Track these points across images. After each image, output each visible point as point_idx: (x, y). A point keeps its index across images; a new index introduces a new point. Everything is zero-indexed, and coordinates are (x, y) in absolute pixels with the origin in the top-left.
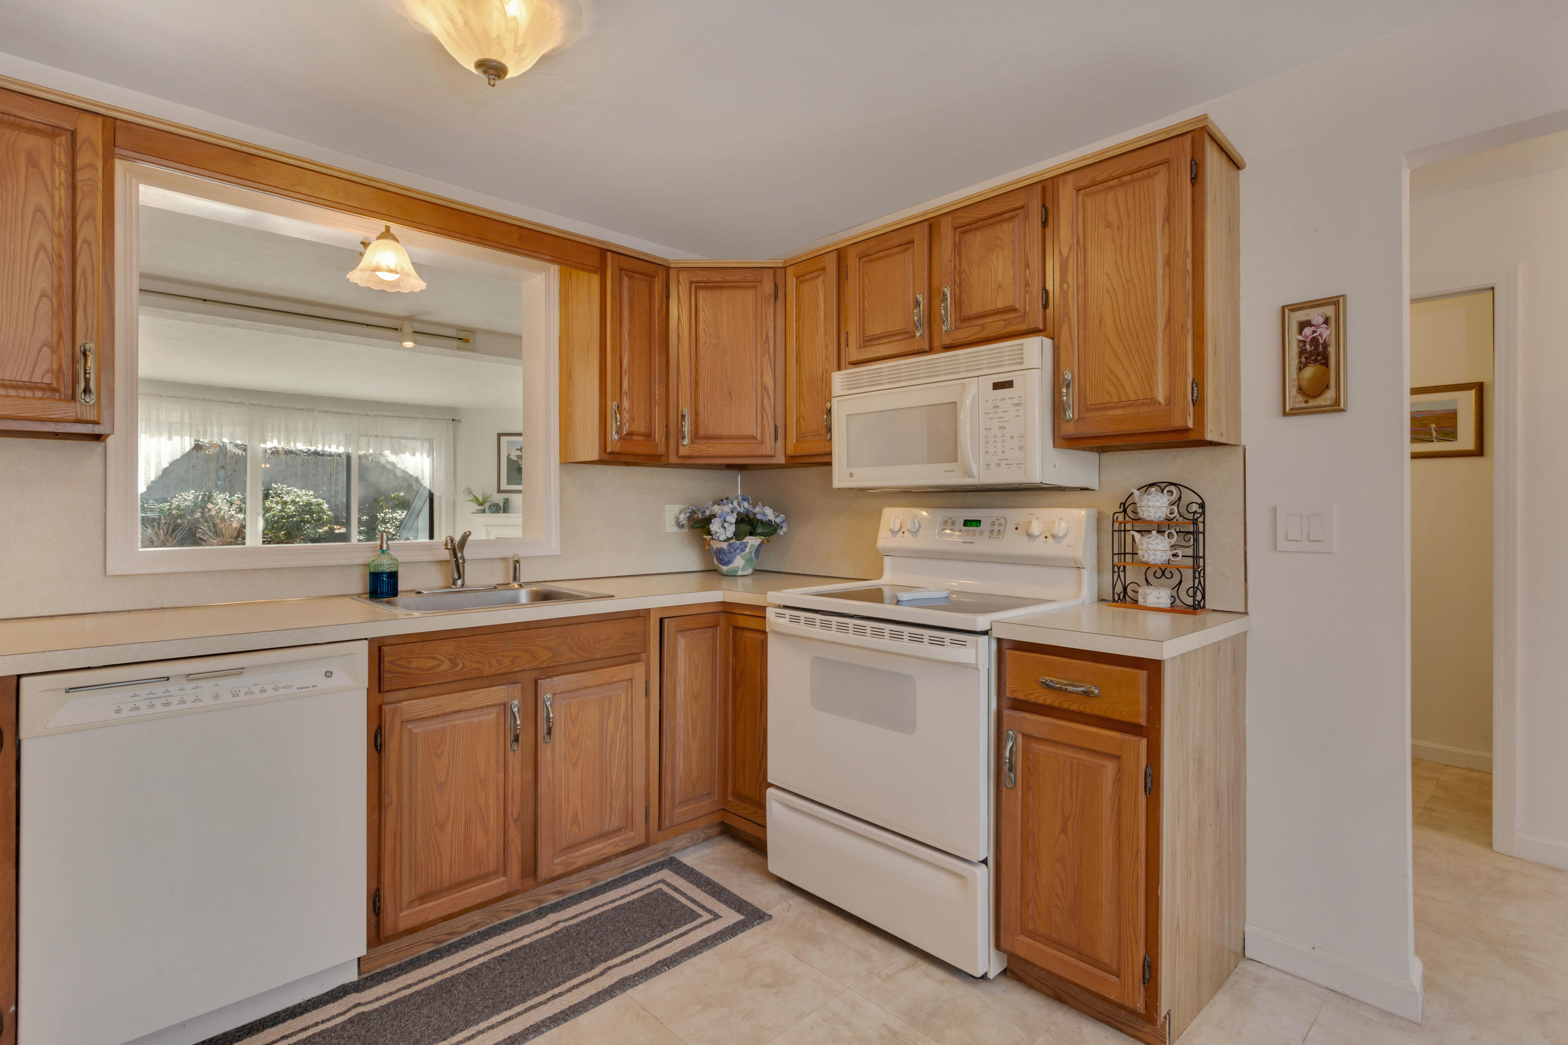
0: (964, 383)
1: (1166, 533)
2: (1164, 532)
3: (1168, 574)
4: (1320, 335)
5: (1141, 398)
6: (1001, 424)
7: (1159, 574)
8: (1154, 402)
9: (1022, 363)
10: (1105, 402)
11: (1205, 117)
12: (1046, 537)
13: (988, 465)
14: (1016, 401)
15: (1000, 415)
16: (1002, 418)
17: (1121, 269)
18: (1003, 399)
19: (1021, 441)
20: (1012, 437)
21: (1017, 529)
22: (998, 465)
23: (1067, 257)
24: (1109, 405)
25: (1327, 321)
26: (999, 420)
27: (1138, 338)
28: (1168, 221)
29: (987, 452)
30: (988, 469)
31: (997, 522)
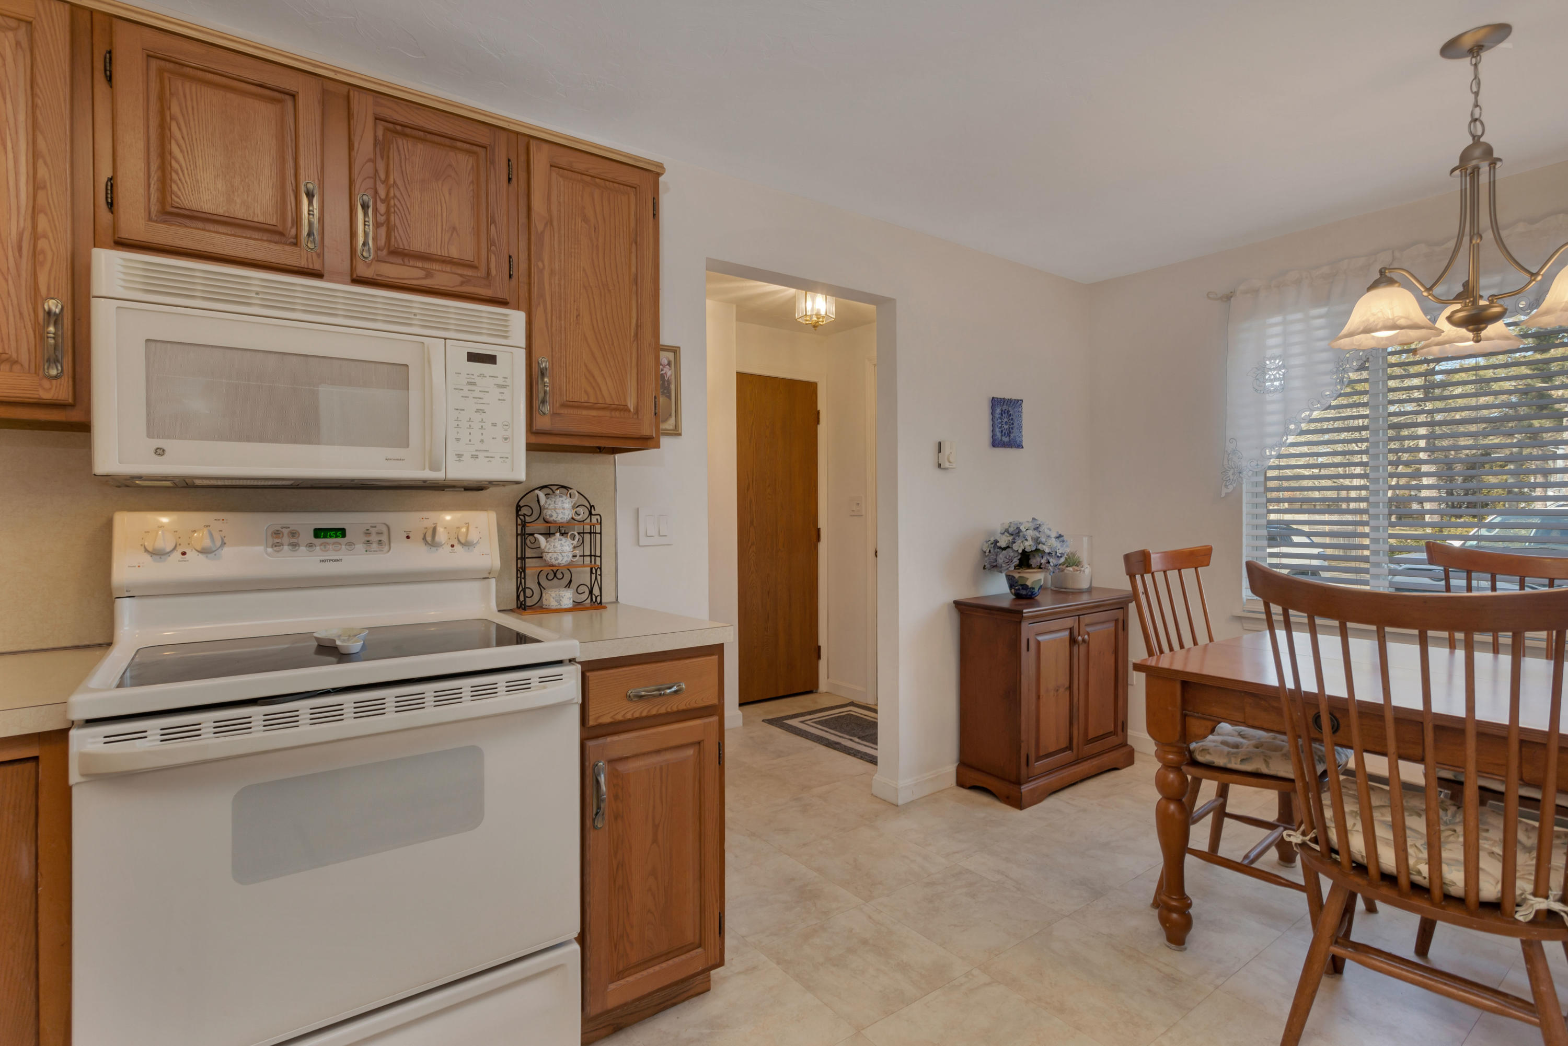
0: (423, 343)
1: (569, 534)
2: (567, 533)
3: (560, 576)
4: (666, 373)
5: (616, 403)
6: (480, 407)
7: (550, 577)
8: (625, 409)
9: (506, 337)
10: (583, 401)
11: (660, 166)
12: (452, 546)
13: (459, 456)
14: (500, 381)
15: (476, 394)
16: (480, 398)
17: (597, 270)
18: (482, 376)
19: (506, 430)
20: (494, 425)
21: (408, 537)
22: (475, 457)
23: (543, 233)
24: (585, 404)
25: (669, 364)
26: (476, 400)
27: (613, 344)
28: (636, 243)
29: (458, 440)
30: (460, 461)
31: (373, 531)
